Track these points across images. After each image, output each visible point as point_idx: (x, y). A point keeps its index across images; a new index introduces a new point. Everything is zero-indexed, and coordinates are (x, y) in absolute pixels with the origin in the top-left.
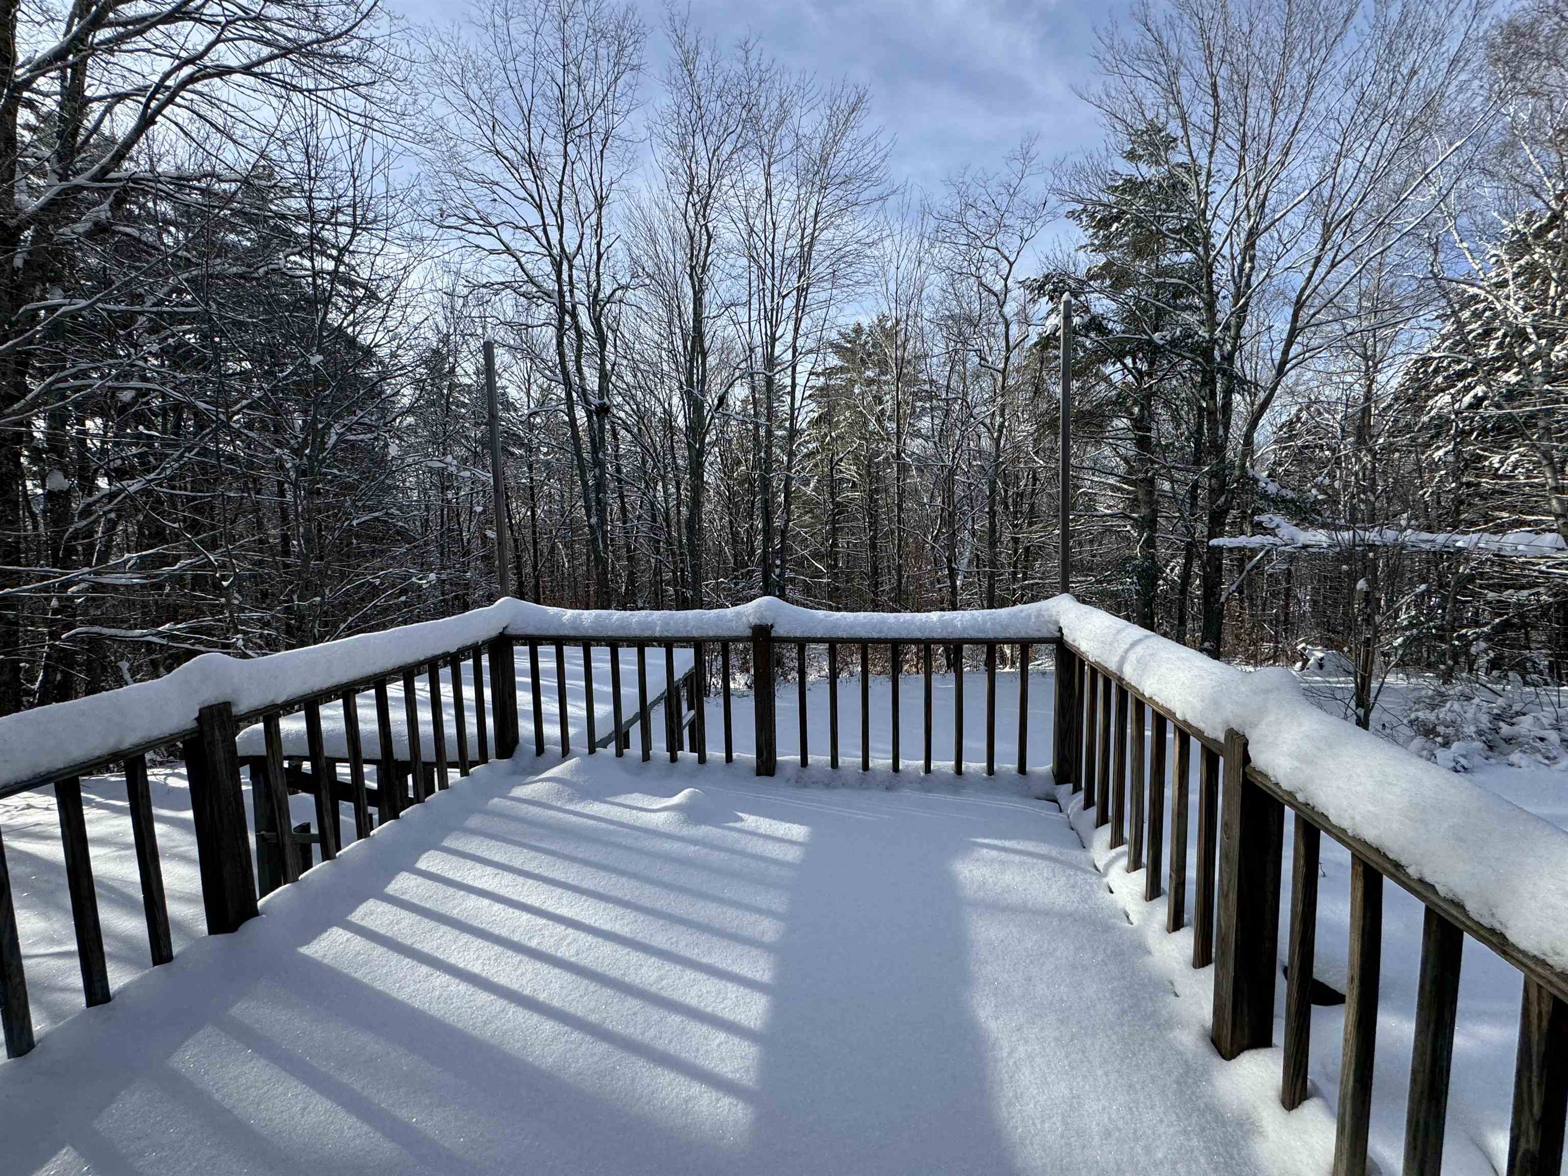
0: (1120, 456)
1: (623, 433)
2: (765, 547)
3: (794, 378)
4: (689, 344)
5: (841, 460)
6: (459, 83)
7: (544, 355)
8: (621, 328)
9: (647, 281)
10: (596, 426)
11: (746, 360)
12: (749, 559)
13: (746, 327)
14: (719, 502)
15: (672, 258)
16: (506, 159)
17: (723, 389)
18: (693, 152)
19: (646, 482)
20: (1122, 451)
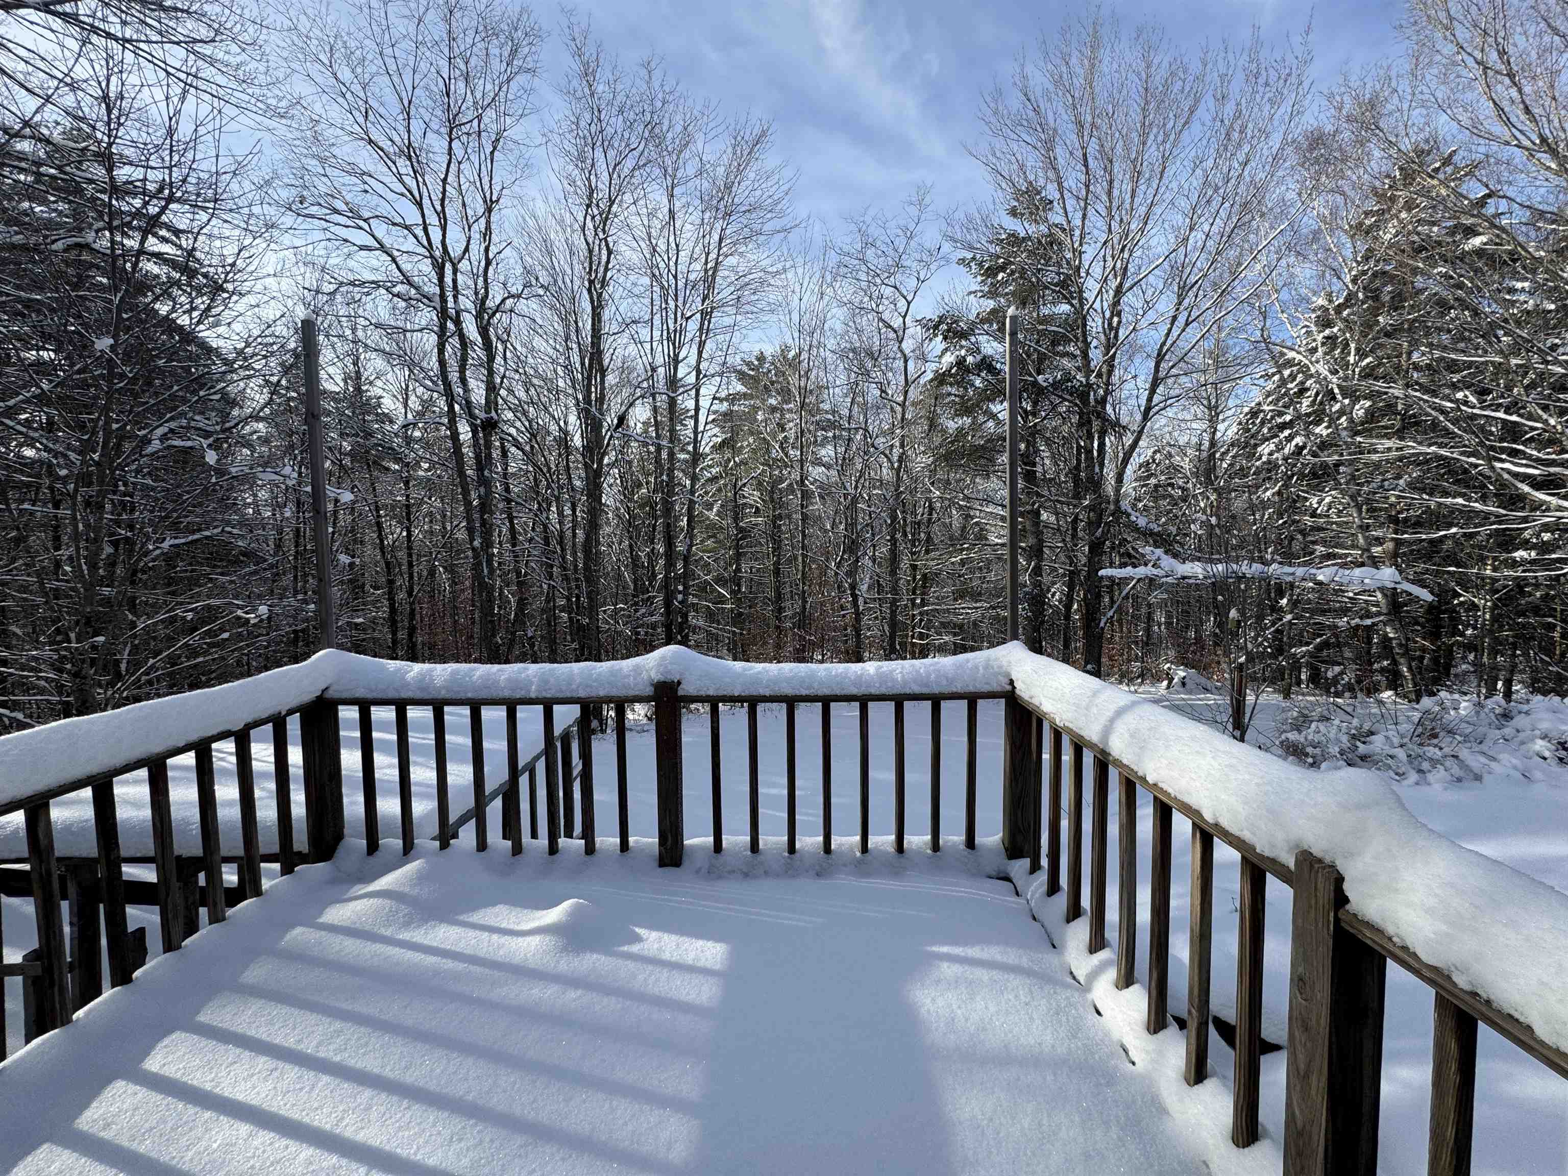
1: (513, 449)
2: (668, 572)
3: (697, 401)
4: (587, 361)
5: (744, 485)
6: (327, 62)
7: (424, 364)
8: (513, 339)
9: (541, 292)
10: (482, 442)
11: (647, 380)
12: (650, 584)
13: (647, 346)
14: (618, 525)
15: (569, 272)
16: (382, 150)
17: (624, 408)
18: (593, 165)
19: (538, 503)
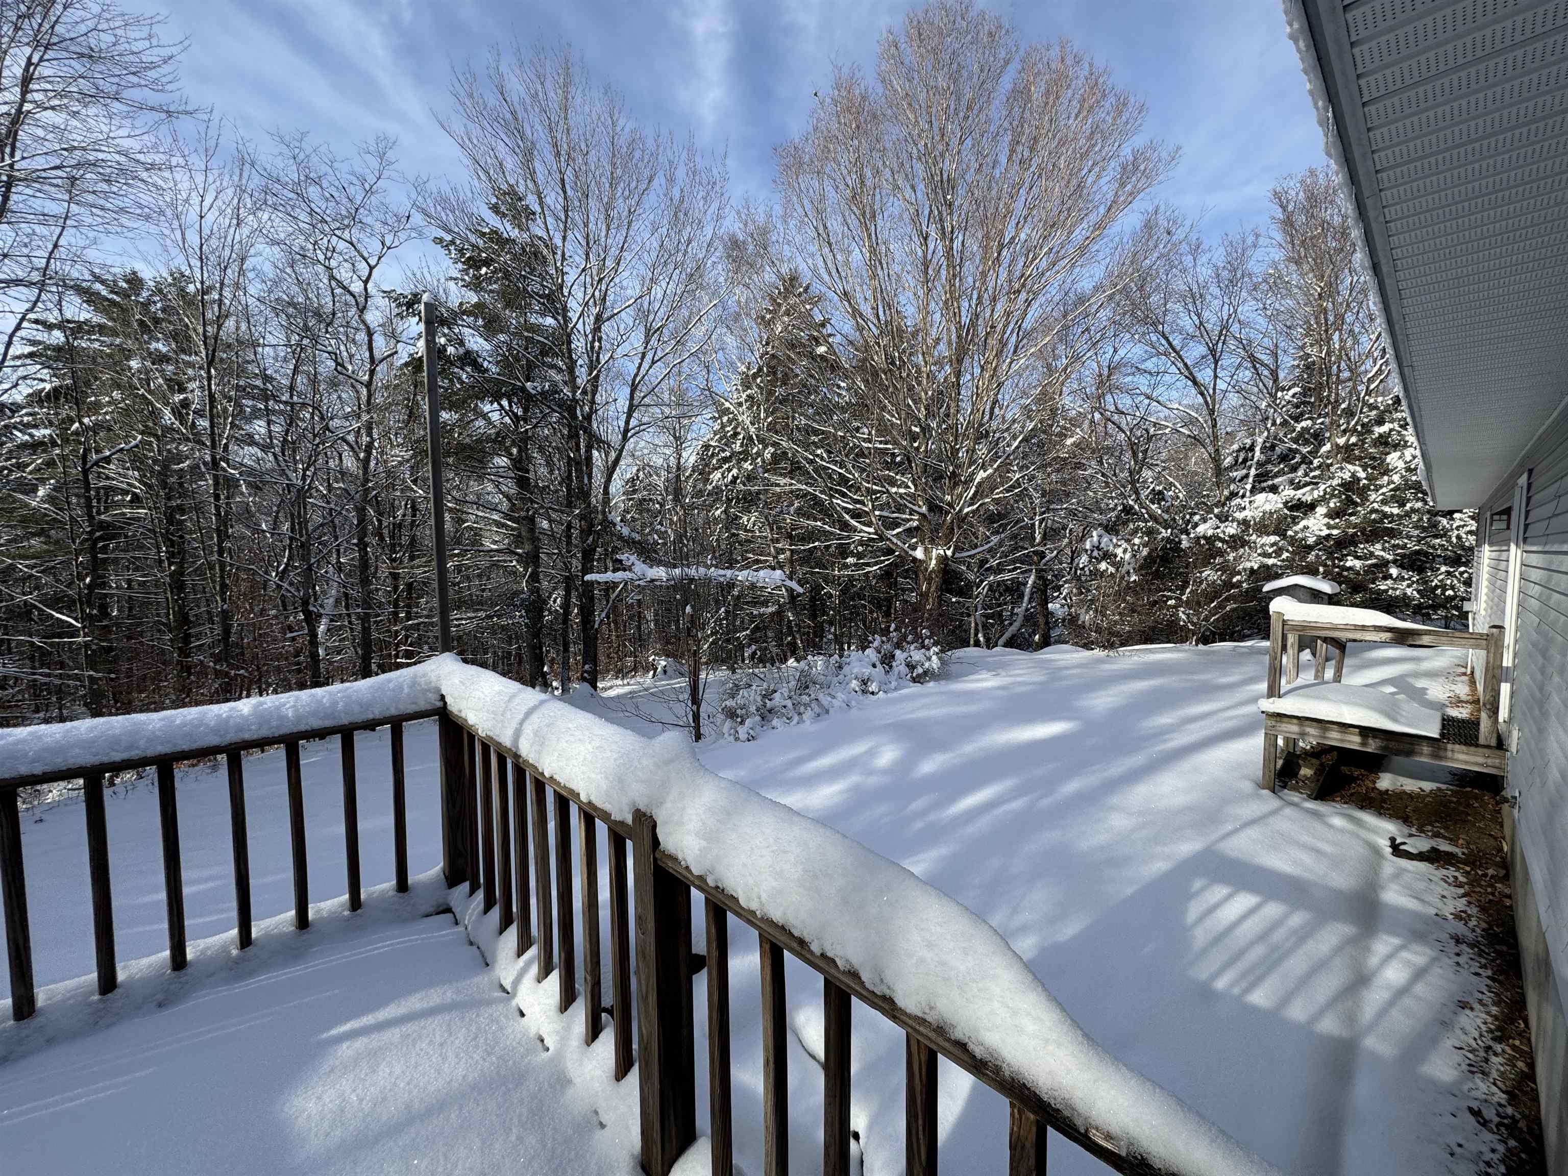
0: (502, 493)
20: (504, 489)
